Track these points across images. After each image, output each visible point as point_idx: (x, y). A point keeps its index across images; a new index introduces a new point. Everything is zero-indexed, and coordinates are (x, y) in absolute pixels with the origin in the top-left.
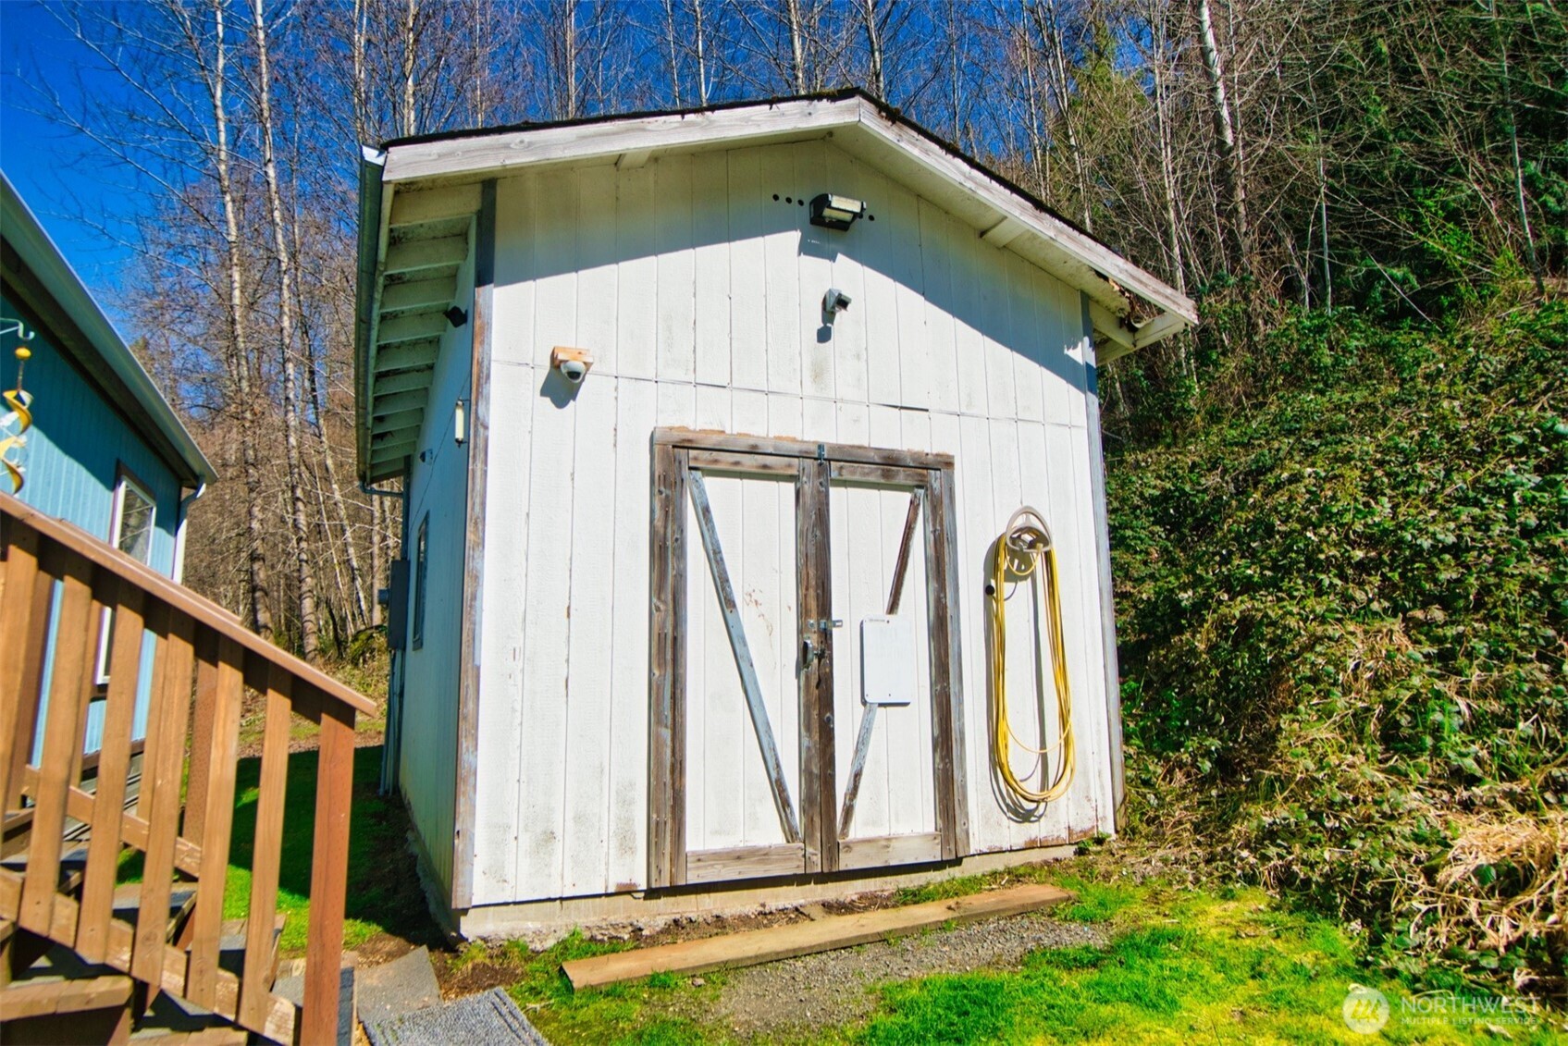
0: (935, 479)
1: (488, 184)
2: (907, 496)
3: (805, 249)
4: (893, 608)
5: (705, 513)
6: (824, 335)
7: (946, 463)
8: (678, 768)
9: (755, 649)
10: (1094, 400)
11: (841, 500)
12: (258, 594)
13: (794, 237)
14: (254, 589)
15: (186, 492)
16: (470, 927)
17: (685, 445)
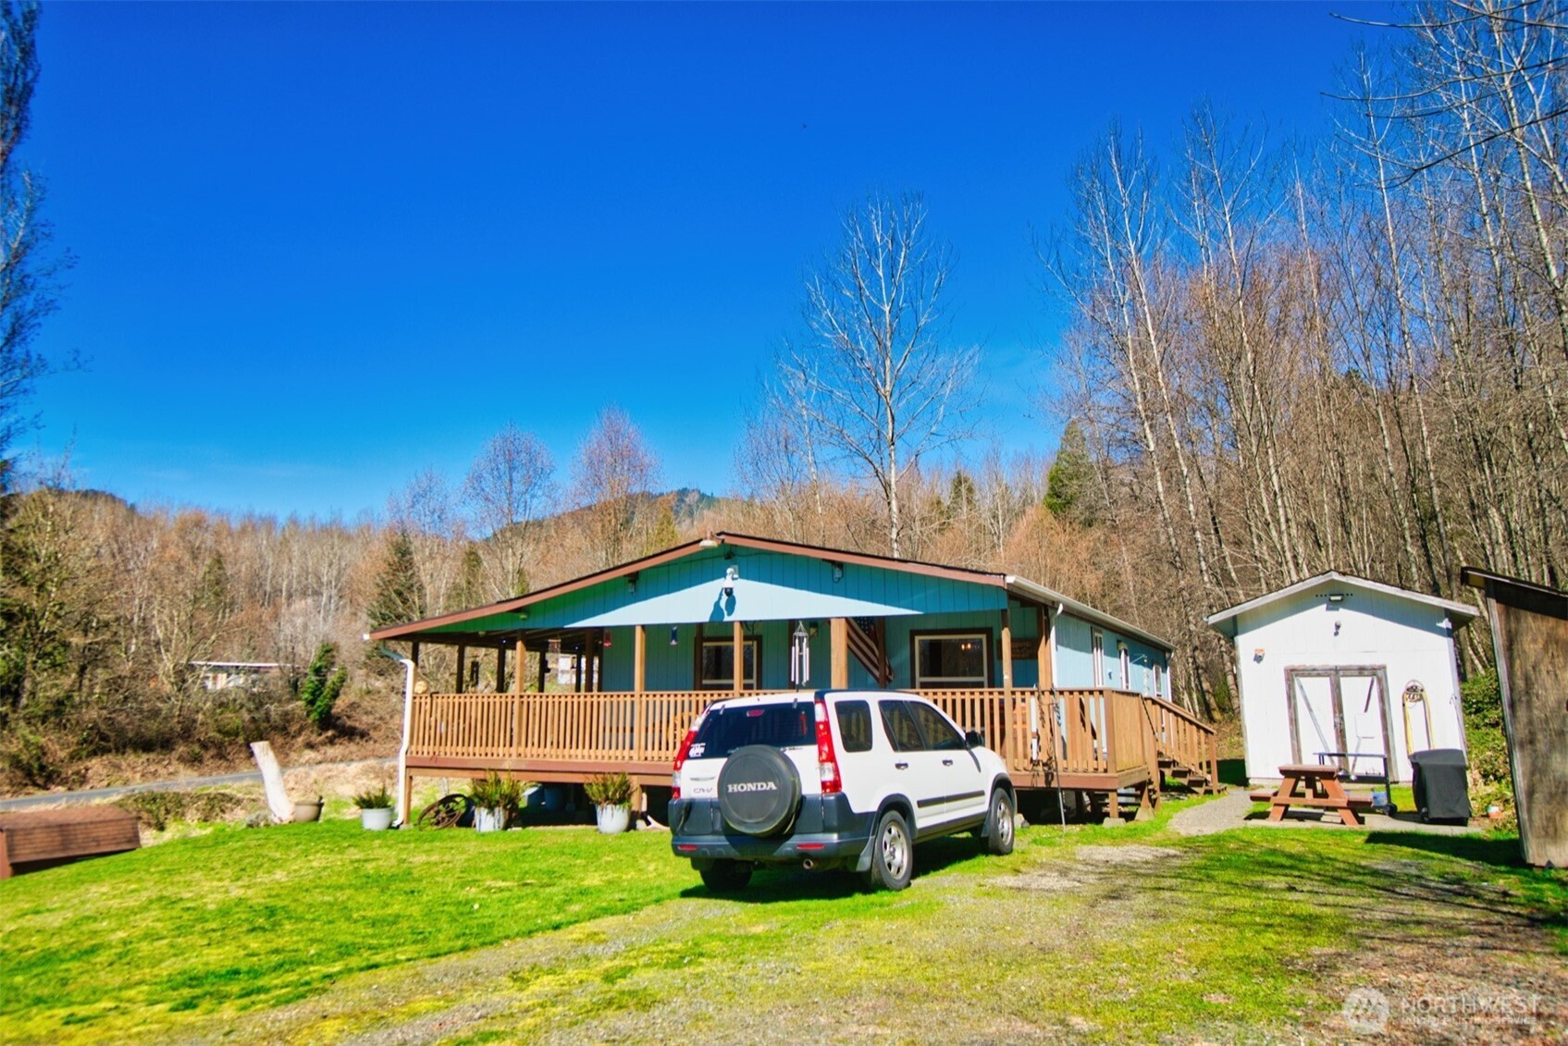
0: (1380, 673)
1: (1234, 618)
2: (1370, 679)
3: (1328, 609)
4: (1366, 710)
5: (1301, 687)
6: (1336, 634)
7: (1383, 668)
8: (1299, 750)
9: (1320, 722)
10: (1452, 640)
11: (1344, 681)
12: (1200, 671)
13: (1325, 606)
14: (1197, 668)
15: (1167, 655)
16: (1250, 781)
17: (1292, 670)
